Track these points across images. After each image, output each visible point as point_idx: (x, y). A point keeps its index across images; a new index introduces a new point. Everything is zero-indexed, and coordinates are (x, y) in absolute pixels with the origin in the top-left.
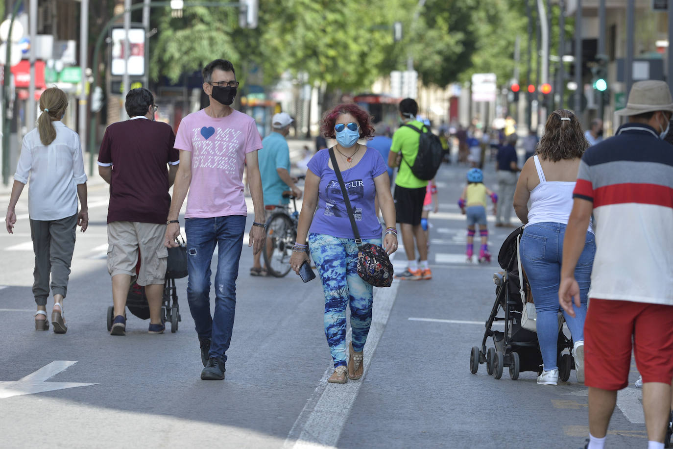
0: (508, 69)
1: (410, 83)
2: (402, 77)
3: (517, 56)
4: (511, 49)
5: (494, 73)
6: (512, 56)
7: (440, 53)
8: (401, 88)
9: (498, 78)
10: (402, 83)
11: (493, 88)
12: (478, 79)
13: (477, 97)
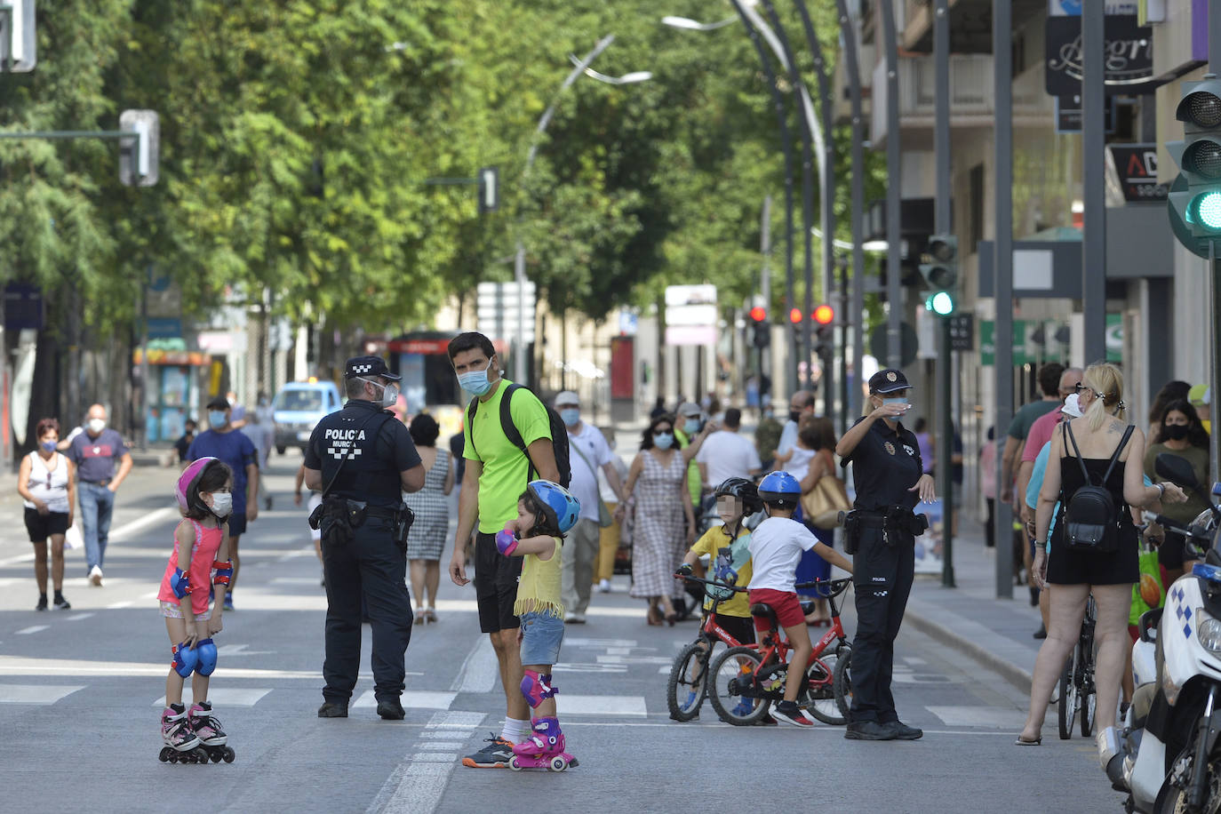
0: (746, 272)
1: (519, 306)
2: (499, 295)
3: (766, 242)
4: (753, 226)
5: (712, 283)
6: (754, 243)
7: (585, 236)
8: (499, 319)
9: (720, 292)
10: (499, 307)
11: (710, 315)
12: (676, 295)
13: (673, 337)
